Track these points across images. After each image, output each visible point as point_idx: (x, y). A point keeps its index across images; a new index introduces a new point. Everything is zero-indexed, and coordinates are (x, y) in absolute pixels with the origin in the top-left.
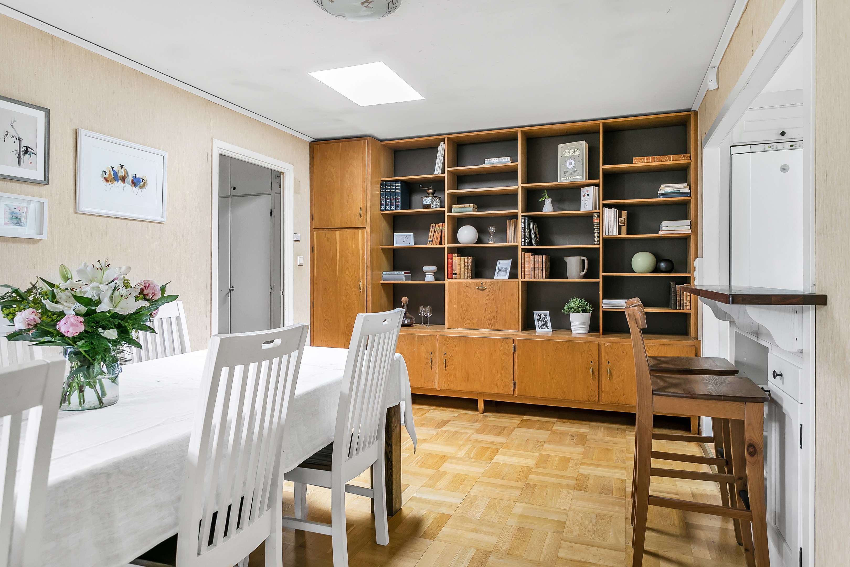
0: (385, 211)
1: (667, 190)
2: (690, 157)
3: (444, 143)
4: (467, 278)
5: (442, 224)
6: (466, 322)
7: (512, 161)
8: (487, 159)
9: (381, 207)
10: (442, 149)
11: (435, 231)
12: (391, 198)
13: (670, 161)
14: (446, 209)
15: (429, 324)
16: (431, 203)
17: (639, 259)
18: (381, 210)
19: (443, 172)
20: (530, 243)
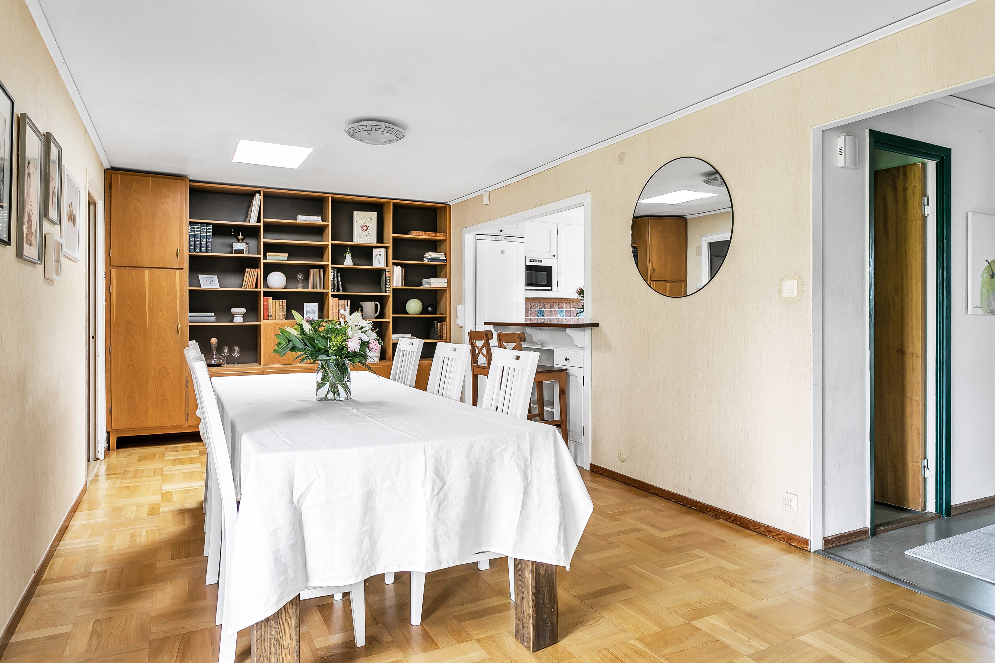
0: (194, 253)
1: (432, 257)
2: (447, 235)
3: (260, 195)
4: (282, 319)
5: (258, 270)
6: (282, 358)
7: (323, 220)
8: (300, 216)
9: (189, 249)
10: (258, 200)
11: (250, 275)
12: (201, 240)
13: (435, 236)
14: (262, 256)
15: (237, 364)
16: (243, 249)
17: (413, 305)
18: (190, 252)
19: (259, 221)
20: (338, 290)
